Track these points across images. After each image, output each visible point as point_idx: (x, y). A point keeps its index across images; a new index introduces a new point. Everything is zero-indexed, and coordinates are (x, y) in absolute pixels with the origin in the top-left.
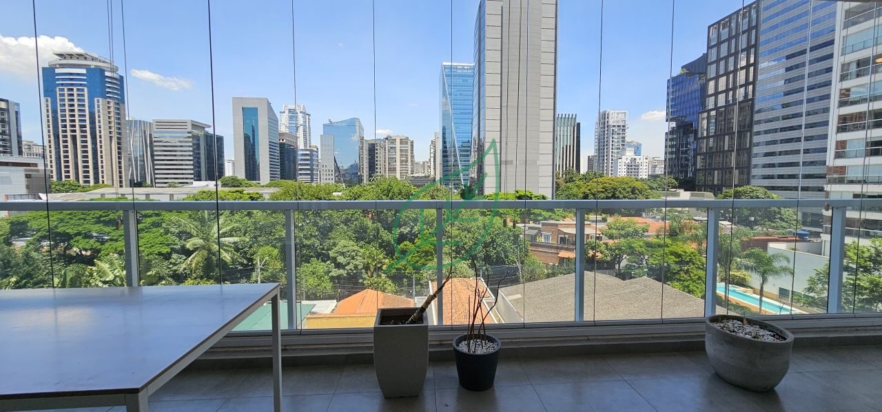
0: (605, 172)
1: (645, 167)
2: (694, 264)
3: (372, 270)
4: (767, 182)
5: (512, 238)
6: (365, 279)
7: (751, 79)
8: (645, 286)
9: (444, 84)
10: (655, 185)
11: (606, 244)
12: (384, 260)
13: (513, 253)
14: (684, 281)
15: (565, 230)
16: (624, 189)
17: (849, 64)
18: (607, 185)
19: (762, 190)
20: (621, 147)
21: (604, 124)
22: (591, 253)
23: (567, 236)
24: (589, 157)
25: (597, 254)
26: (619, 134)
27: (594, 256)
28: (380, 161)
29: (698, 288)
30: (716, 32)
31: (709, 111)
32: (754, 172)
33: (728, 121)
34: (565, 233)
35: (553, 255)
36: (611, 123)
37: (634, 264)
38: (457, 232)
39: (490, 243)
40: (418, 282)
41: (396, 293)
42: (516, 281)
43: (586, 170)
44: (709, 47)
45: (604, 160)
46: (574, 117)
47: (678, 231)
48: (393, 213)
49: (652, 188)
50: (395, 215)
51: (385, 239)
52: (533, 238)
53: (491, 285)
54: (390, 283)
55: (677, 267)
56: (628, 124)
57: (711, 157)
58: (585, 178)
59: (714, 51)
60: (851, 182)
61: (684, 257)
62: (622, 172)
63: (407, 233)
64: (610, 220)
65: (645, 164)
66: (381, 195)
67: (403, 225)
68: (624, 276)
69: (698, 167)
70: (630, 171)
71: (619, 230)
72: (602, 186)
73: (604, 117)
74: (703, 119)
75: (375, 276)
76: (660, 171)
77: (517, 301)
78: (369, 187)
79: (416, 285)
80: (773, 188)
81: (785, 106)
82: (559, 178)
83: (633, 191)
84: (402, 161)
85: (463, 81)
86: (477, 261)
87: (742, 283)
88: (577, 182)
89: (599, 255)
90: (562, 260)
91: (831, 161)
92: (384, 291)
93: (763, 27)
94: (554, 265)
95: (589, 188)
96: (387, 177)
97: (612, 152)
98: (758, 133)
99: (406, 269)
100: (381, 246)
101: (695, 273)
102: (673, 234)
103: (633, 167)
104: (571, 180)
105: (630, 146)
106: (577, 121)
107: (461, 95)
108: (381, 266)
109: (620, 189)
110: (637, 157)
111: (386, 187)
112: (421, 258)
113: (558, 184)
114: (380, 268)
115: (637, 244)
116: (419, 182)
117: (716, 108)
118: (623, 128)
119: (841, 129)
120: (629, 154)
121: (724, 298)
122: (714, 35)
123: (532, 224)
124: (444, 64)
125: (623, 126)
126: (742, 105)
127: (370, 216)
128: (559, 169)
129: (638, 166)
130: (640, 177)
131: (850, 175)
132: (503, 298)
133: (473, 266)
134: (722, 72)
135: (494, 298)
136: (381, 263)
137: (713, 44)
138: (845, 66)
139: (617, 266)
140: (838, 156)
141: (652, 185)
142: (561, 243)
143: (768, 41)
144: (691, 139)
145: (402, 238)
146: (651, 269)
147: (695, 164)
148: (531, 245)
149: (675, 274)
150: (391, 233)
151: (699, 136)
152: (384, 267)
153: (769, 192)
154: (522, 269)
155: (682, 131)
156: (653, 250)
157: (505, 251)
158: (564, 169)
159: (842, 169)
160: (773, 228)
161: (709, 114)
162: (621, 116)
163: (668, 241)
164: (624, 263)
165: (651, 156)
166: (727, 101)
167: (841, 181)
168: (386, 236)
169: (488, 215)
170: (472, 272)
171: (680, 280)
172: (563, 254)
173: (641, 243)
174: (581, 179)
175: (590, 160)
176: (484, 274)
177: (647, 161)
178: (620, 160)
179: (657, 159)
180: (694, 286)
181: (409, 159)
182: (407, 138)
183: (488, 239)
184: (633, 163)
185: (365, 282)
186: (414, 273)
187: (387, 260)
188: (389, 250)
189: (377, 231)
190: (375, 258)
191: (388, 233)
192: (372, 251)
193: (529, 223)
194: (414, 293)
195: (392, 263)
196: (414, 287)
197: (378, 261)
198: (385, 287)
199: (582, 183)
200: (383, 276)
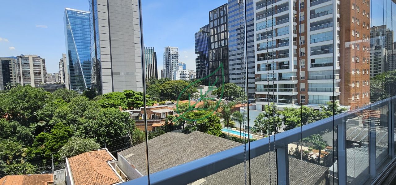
0: (170, 78)
1: (188, 75)
2: (215, 121)
3: (11, 159)
4: (234, 81)
5: (124, 120)
6: (4, 167)
7: (226, 38)
8: (197, 136)
9: (67, 17)
11: (176, 116)
12: (23, 149)
13: (125, 128)
14: (212, 129)
15: (155, 111)
16: (181, 87)
17: (259, 34)
18: (173, 85)
19: (234, 84)
20: (177, 65)
21: (168, 53)
22: (169, 122)
23: (156, 114)
24: (161, 70)
26: (175, 59)
27: (171, 123)
28: (15, 73)
29: (217, 132)
30: (212, 15)
31: (212, 50)
32: (231, 77)
33: (219, 54)
35: (149, 126)
36: (171, 53)
37: (190, 125)
38: (85, 120)
39: (110, 124)
40: (56, 160)
41: (36, 172)
42: (128, 146)
43: (161, 78)
44: (210, 21)
45: (169, 72)
46: (153, 49)
47: (207, 106)
50: (32, 113)
51: (23, 132)
52: (136, 118)
53: (112, 150)
54: (30, 165)
55: (208, 124)
56: (179, 54)
58: (161, 81)
59: (212, 23)
60: (263, 80)
61: (211, 118)
62: (178, 78)
63: (44, 126)
64: (175, 103)
65: (188, 74)
66: (17, 100)
67: (39, 121)
68: (187, 131)
70: (181, 77)
71: (182, 108)
72: (170, 86)
73: (168, 49)
74: (210, 53)
75: (14, 163)
76: (194, 77)
77: (131, 158)
78: (3, 94)
79: (55, 162)
80: (237, 84)
81: (238, 49)
82: (147, 82)
84: (35, 74)
85: (82, 22)
86: (102, 137)
87: (232, 126)
88: (157, 84)
89: (174, 123)
90: (154, 128)
91: (257, 73)
92: (24, 173)
93: (229, 15)
94: (150, 132)
95: (164, 86)
96: (22, 85)
97: (173, 68)
98: (230, 60)
99: (44, 152)
100: (19, 139)
101: (216, 125)
102: (205, 107)
103: (183, 75)
104: (153, 83)
105: (181, 65)
106: (155, 51)
107: (81, 30)
108: (20, 154)
109: (179, 87)
110: (184, 70)
111: (22, 93)
112: (57, 142)
113: (147, 85)
114: (20, 156)
115: (191, 115)
116: (51, 89)
117: (215, 49)
119: (258, 60)
120: (181, 69)
121: (227, 135)
122: (212, 17)
123: (135, 110)
124: (67, 9)
125: (177, 55)
126: (224, 48)
127: (7, 116)
128: (147, 77)
129: (185, 75)
130: (186, 80)
131: (262, 78)
132: (122, 158)
133: (98, 141)
134: (215, 33)
135: (116, 159)
136: (20, 151)
137: (211, 20)
138: (258, 35)
139: (182, 127)
140: (259, 70)
142: (153, 119)
143: (231, 22)
144: (206, 62)
145: (39, 130)
146: (198, 126)
147: (208, 73)
148: (136, 122)
149: (208, 127)
150: (29, 127)
151: (209, 61)
152: (24, 155)
154: (131, 137)
155: (202, 60)
156: (199, 117)
157: (120, 128)
158: (150, 77)
159: (259, 76)
160: (239, 100)
161: (212, 51)
162: (176, 50)
163: (204, 111)
164: (185, 125)
165: (190, 70)
166: (218, 46)
167: (259, 80)
168: (22, 130)
169: (107, 107)
170: (98, 145)
171: (211, 129)
172: (155, 125)
173: (193, 114)
174: (159, 82)
175: (162, 72)
176: (107, 144)
177: (189, 72)
178: (176, 72)
179: (193, 71)
181: (42, 72)
182: (39, 57)
183: (109, 122)
184: (183, 73)
185: (4, 170)
186: (52, 154)
187: (26, 149)
188: (27, 140)
189: (15, 127)
190: (14, 149)
191: (26, 128)
192: (10, 144)
193: (134, 109)
194: (53, 168)
195: (31, 150)
196: (53, 164)
197: (17, 150)
198: (25, 169)
199: (159, 84)
200: (23, 161)
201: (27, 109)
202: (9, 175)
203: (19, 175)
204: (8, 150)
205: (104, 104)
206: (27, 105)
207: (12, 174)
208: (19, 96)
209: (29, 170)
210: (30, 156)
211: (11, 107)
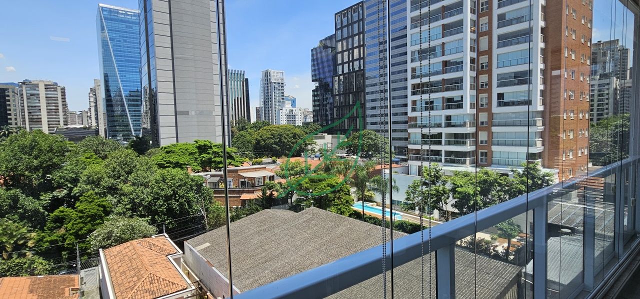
0: (271, 121)
1: (300, 117)
2: (343, 191)
3: (9, 250)
4: (375, 127)
5: (195, 188)
7: (362, 56)
8: (313, 215)
9: (101, 19)
10: (308, 131)
11: (280, 183)
12: (29, 235)
13: (197, 202)
14: (337, 205)
15: (245, 175)
16: (288, 135)
17: (415, 52)
18: (275, 132)
19: (373, 132)
20: (281, 100)
21: (268, 81)
22: (268, 192)
23: (246, 180)
24: (257, 108)
25: (274, 193)
26: (279, 90)
27: (271, 194)
28: (15, 110)
29: (346, 209)
30: (340, 19)
31: (339, 76)
32: (369, 120)
33: (350, 83)
34: (245, 178)
35: (236, 199)
36: (272, 80)
37: (302, 197)
38: (132, 188)
39: (172, 195)
40: (84, 252)
41: (51, 272)
42: (203, 230)
43: (255, 120)
44: (336, 29)
45: (269, 110)
46: (243, 73)
48: (40, 174)
49: (307, 133)
50: (43, 176)
51: (28, 208)
52: (215, 185)
53: (176, 238)
54: (41, 260)
55: (332, 196)
56: (285, 82)
57: (342, 110)
58: (256, 126)
59: (339, 32)
60: (420, 127)
62: (283, 121)
63: (64, 197)
64: (279, 161)
65: (300, 114)
66: (19, 154)
67: (56, 188)
68: (296, 208)
69: (335, 117)
70: (289, 119)
72: (270, 133)
73: (267, 74)
74: (336, 81)
75: (15, 256)
76: (310, 119)
77: (205, 250)
79: (81, 255)
80: (378, 131)
82: (232, 127)
83: (294, 137)
84: (49, 112)
85: (127, 27)
86: (159, 216)
87: (370, 200)
88: (249, 130)
89: (275, 194)
90: (244, 201)
91: (411, 114)
92: (32, 274)
93: (367, 20)
94: (237, 208)
95: (260, 135)
96: (28, 130)
97: (275, 104)
98: (368, 93)
99: (65, 240)
100: (22, 217)
101: (344, 198)
102: (327, 169)
103: (291, 117)
104: (243, 128)
105: (288, 100)
106: (246, 77)
107: (125, 41)
108: (25, 243)
109: (285, 135)
110: (294, 109)
111: (27, 143)
112: (86, 224)
113: (232, 132)
114: (24, 245)
115: (305, 182)
116: (76, 136)
117: (343, 74)
118: (282, 85)
119: (414, 93)
120: (288, 106)
121: (362, 213)
122: (339, 22)
123: (213, 172)
124: (101, 5)
125: (282, 83)
126: (358, 73)
127: (2, 181)
128: (233, 119)
129: (295, 116)
130: (297, 124)
131: (419, 122)
132: (191, 250)
133: (153, 222)
134: (345, 49)
135: (181, 252)
136: (25, 238)
137: (338, 27)
138: (413, 53)
139: (289, 201)
140: (414, 110)
141: (306, 130)
142: (241, 187)
143: (370, 31)
144: (329, 96)
145: (56, 203)
146: (315, 199)
147: (332, 114)
148: (215, 192)
149: (331, 200)
150: (39, 199)
151: (334, 94)
152: (30, 244)
153: (377, 134)
154: (207, 216)
155: (322, 91)
156: (316, 184)
157: (189, 202)
158: (237, 119)
159: (415, 119)
160: (381, 158)
161: (339, 78)
162: (280, 75)
164: (294, 198)
165: (303, 108)
166: (349, 69)
167: (415, 126)
168: (29, 203)
169: (167, 167)
170: (153, 229)
171: (335, 205)
172: (245, 196)
174: (252, 127)
175: (258, 110)
176: (167, 228)
177: (301, 112)
178: (281, 111)
179: (307, 110)
180: (344, 208)
181: (61, 108)
182: (56, 84)
183: (170, 192)
184: (291, 113)
186: (77, 243)
187: (35, 234)
188: (36, 220)
189: (15, 199)
190: (14, 234)
191: (34, 200)
192: (7, 225)
193: (211, 171)
194: (79, 266)
195: (43, 236)
196: (78, 259)
197: (19, 236)
198: (33, 267)
199: (253, 131)
200: (29, 254)
201: (36, 169)
202: (6, 276)
203: (22, 276)
204: (5, 235)
205: (163, 162)
206: (36, 162)
207: (11, 275)
208: (23, 149)
209: (39, 268)
210: (41, 246)
211: (10, 166)
